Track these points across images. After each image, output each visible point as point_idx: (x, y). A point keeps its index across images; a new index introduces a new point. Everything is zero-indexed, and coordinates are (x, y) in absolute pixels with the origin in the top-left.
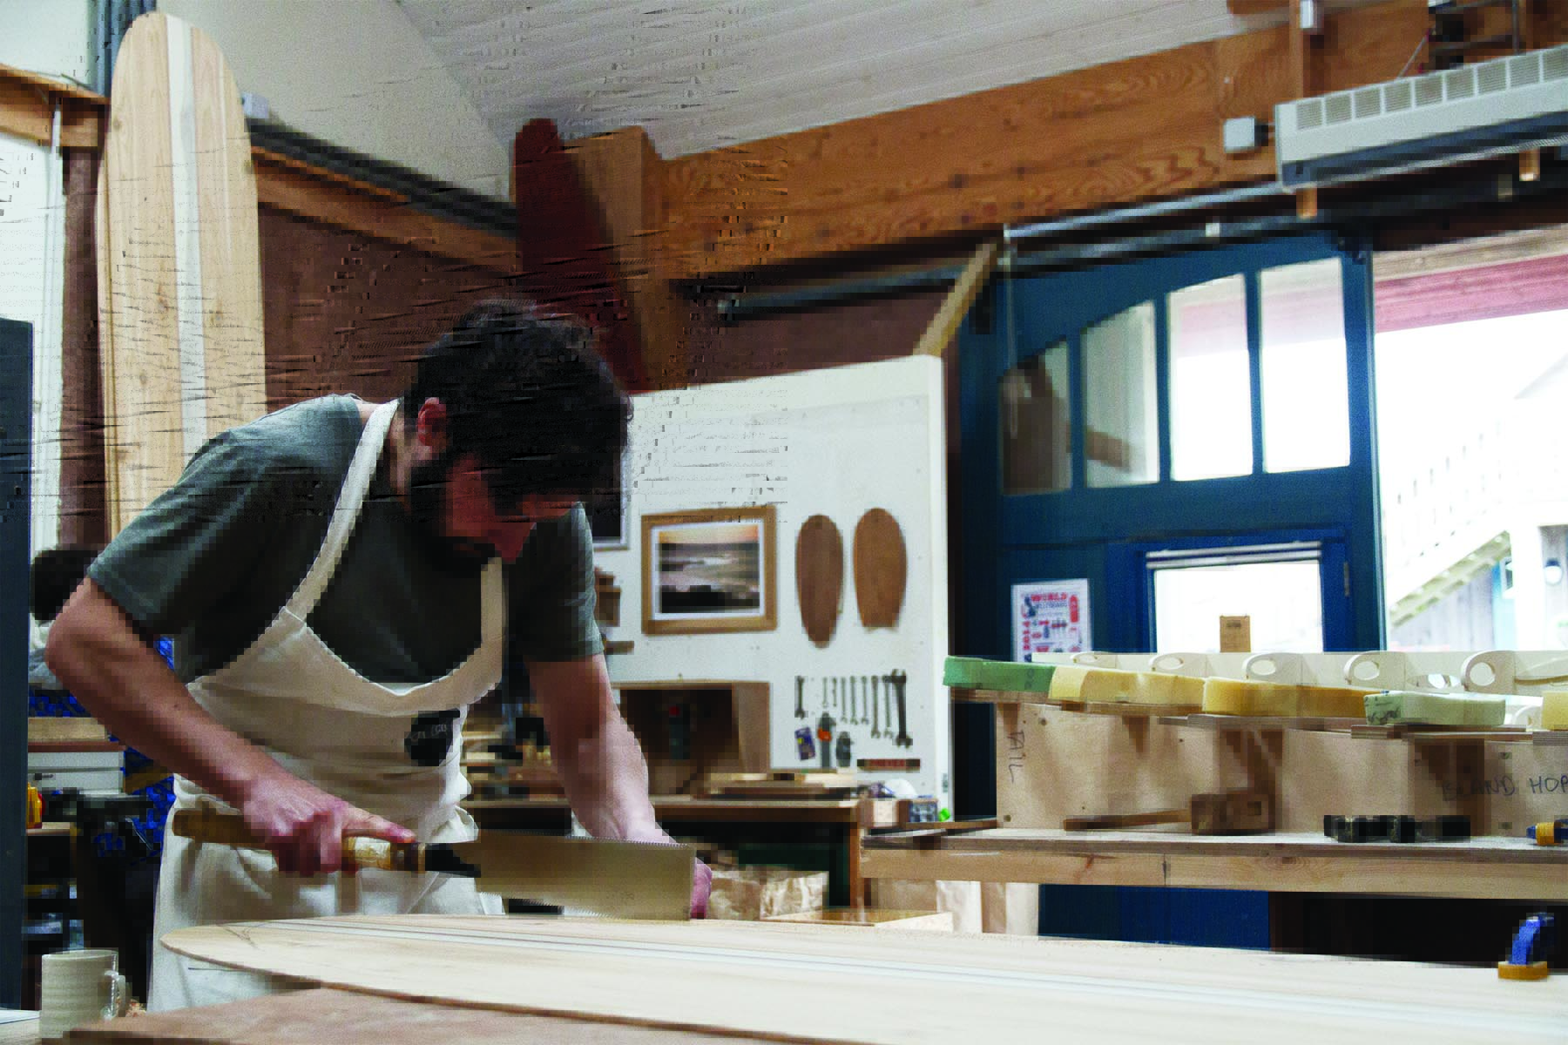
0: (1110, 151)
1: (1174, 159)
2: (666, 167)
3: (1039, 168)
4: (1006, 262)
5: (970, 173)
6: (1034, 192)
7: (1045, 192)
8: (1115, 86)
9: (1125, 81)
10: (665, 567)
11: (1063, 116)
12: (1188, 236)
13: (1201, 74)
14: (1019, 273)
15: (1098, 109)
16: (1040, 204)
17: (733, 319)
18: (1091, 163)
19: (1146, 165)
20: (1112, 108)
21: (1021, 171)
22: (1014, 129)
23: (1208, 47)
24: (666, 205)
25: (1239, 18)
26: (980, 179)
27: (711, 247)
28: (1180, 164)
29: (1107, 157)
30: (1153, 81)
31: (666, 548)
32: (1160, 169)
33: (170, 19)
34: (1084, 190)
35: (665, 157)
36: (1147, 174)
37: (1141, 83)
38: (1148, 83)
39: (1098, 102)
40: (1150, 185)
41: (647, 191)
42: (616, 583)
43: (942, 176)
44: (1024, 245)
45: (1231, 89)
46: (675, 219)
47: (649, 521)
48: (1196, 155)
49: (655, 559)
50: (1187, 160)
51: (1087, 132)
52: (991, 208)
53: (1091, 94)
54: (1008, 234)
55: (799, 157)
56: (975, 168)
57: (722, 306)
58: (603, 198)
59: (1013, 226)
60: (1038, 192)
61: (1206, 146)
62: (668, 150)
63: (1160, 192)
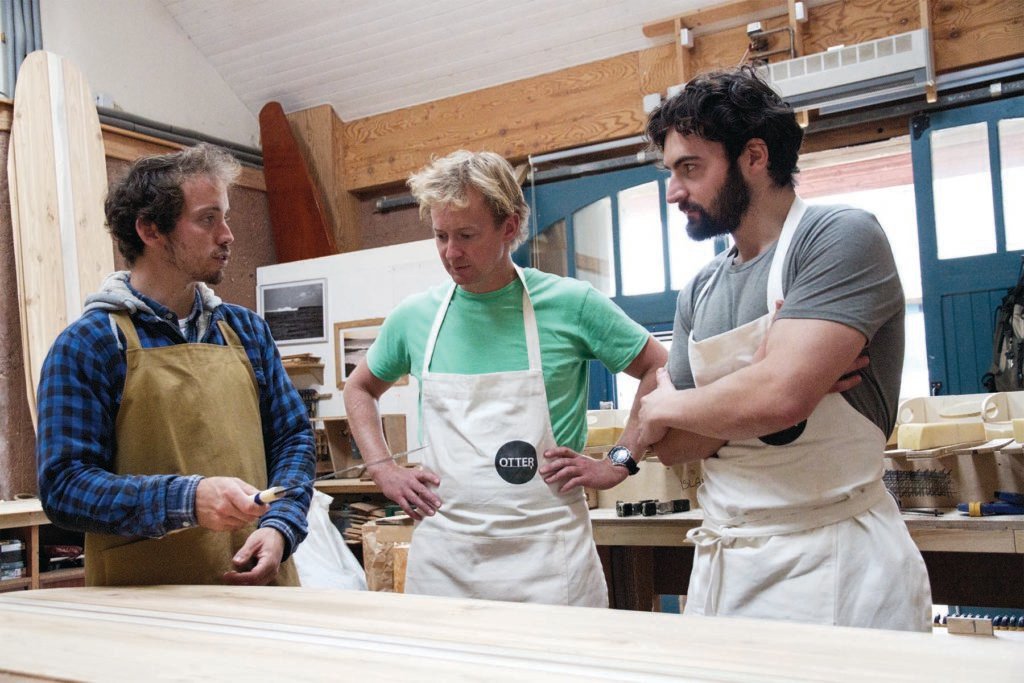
0: (583, 113)
1: (618, 117)
2: (346, 127)
3: (548, 123)
4: (531, 176)
5: (510, 128)
6: (545, 137)
7: (550, 137)
8: (586, 77)
9: (591, 74)
10: (347, 351)
11: (558, 95)
12: (628, 160)
13: (631, 70)
14: (538, 183)
15: (577, 91)
16: (548, 144)
17: (385, 211)
18: (575, 120)
19: (603, 121)
20: (585, 89)
21: (537, 125)
22: (532, 101)
23: (635, 54)
24: (346, 148)
25: (649, 39)
26: (516, 130)
27: (371, 171)
28: (621, 121)
29: (582, 117)
30: (606, 75)
31: (347, 341)
32: (611, 124)
33: (48, 53)
34: (570, 136)
35: (344, 121)
36: (604, 126)
37: (600, 75)
38: (603, 75)
39: (577, 86)
40: (606, 132)
41: (335, 141)
42: (321, 362)
43: (495, 130)
44: (541, 166)
45: (647, 77)
46: (351, 156)
47: (339, 326)
48: (629, 115)
49: (342, 347)
50: (626, 118)
51: (571, 103)
52: (521, 146)
53: (573, 82)
54: (532, 161)
55: (418, 120)
56: (512, 125)
57: (379, 204)
58: (310, 144)
59: (534, 155)
60: (546, 137)
61: (635, 110)
62: (346, 117)
63: (612, 136)
